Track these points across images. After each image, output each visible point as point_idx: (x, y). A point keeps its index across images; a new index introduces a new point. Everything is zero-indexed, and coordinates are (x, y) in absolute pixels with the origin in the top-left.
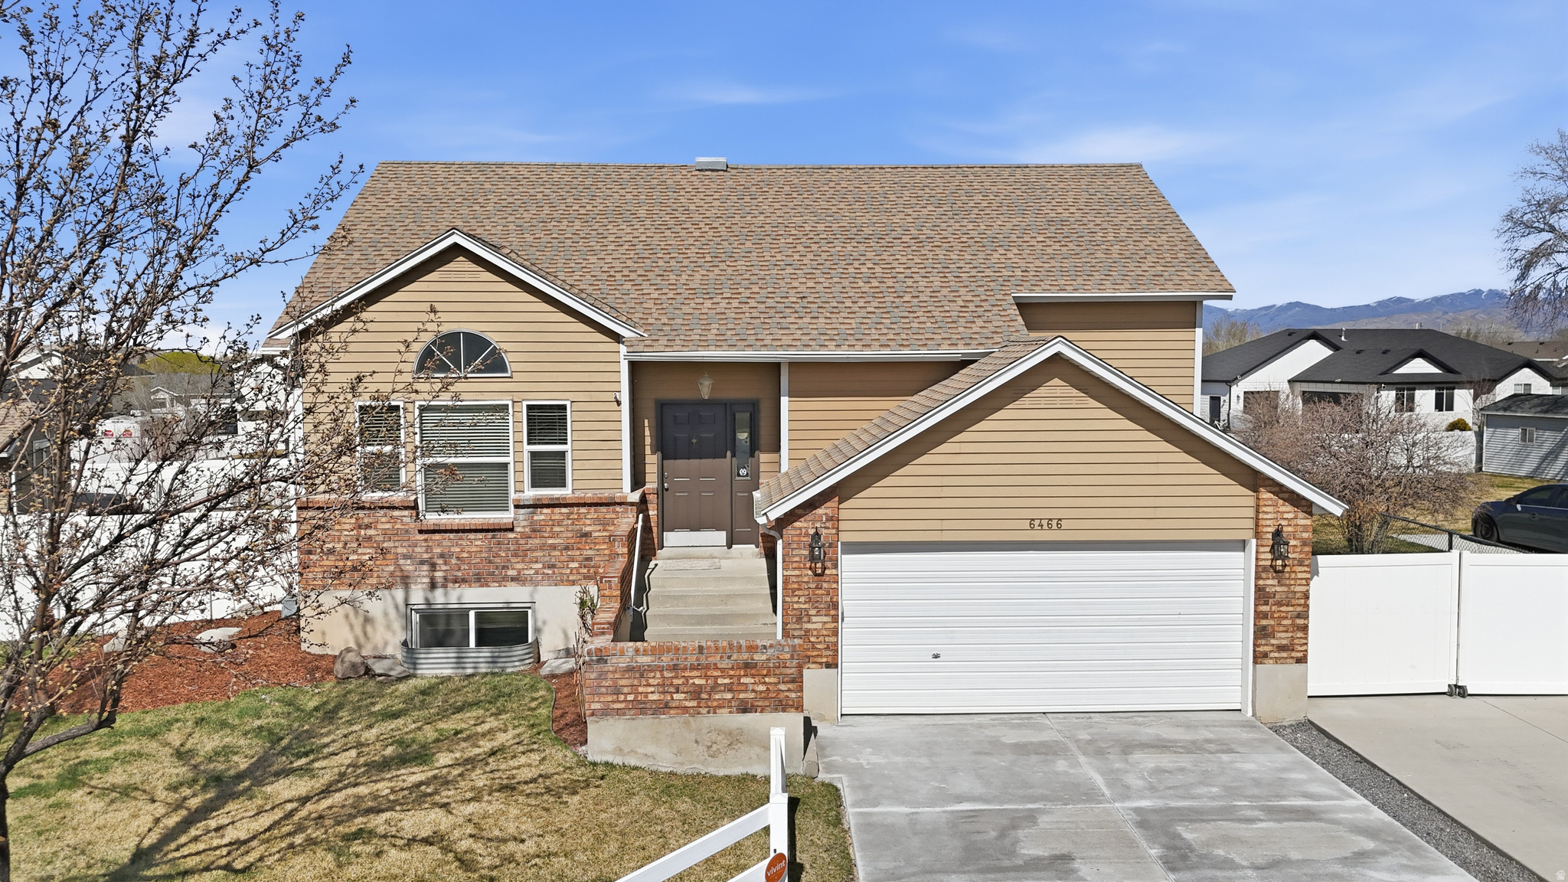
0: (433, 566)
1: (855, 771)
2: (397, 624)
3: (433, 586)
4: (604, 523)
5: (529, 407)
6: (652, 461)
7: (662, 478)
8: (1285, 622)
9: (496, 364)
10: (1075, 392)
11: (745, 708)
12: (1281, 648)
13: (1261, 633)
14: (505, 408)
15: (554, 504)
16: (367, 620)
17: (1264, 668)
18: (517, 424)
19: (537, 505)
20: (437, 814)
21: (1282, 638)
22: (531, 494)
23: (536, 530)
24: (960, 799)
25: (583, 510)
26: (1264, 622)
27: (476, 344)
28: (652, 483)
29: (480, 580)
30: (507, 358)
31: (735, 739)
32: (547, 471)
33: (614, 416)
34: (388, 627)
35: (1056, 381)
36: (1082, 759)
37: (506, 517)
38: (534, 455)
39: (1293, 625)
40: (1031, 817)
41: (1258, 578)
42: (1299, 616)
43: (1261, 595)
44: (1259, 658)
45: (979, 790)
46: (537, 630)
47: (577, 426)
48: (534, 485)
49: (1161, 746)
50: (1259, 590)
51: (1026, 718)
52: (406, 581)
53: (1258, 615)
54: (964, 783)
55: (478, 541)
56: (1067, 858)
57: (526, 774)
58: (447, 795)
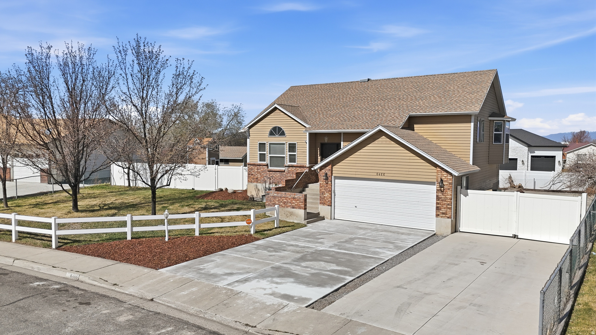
0: (270, 179)
2: (263, 192)
3: (270, 184)
5: (289, 144)
6: (319, 158)
8: (444, 206)
9: (283, 134)
10: (388, 140)
12: (443, 213)
13: (438, 208)
14: (284, 144)
15: (292, 166)
16: (259, 190)
17: (439, 218)
18: (287, 147)
19: (289, 166)
21: (443, 210)
22: (289, 164)
23: (289, 172)
25: (298, 168)
26: (438, 205)
27: (280, 129)
29: (278, 183)
30: (285, 132)
31: (292, 214)
32: (292, 159)
33: (305, 146)
34: (262, 192)
35: (384, 137)
36: (368, 231)
37: (283, 169)
38: (290, 155)
39: (447, 207)
41: (437, 193)
42: (448, 205)
43: (438, 198)
44: (437, 215)
47: (298, 148)
48: (290, 162)
49: (394, 232)
50: (437, 196)
51: (375, 225)
52: (265, 182)
53: (437, 203)
55: (278, 174)
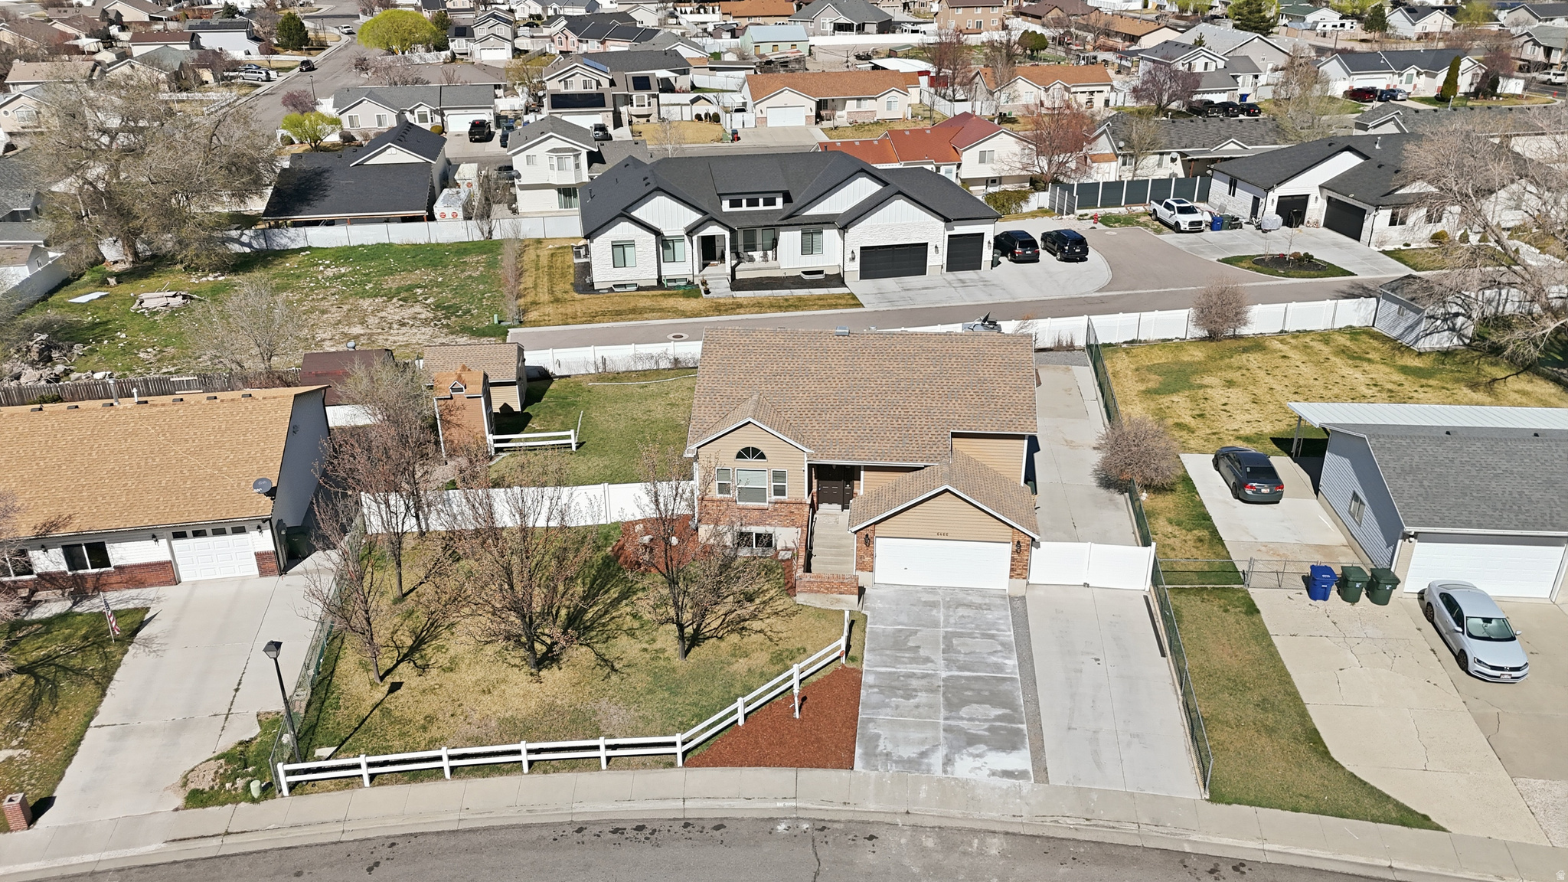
0: (741, 519)
1: (873, 610)
3: (740, 524)
4: (798, 509)
5: (773, 471)
6: (815, 482)
7: (818, 487)
8: (1020, 567)
11: (841, 593)
12: (1020, 574)
13: (1012, 570)
14: (764, 471)
15: (782, 502)
16: (720, 534)
17: (1014, 579)
18: (769, 476)
19: (776, 502)
20: (760, 622)
21: (1019, 572)
22: (774, 498)
23: (775, 510)
24: (899, 624)
25: (791, 504)
26: (1014, 567)
27: (757, 451)
28: (814, 490)
29: (757, 524)
30: (767, 456)
31: (838, 601)
32: (780, 491)
33: (802, 475)
36: (942, 609)
37: (765, 505)
38: (775, 486)
39: (1022, 568)
40: (916, 632)
41: (1012, 553)
42: (1024, 566)
43: (1013, 559)
44: (1011, 577)
45: (906, 621)
46: (776, 540)
47: (789, 477)
48: (775, 495)
49: (969, 606)
50: (1012, 557)
51: (933, 590)
52: (733, 524)
53: (1012, 565)
54: (903, 618)
55: (757, 513)
56: (919, 647)
57: (780, 608)
58: (760, 616)
